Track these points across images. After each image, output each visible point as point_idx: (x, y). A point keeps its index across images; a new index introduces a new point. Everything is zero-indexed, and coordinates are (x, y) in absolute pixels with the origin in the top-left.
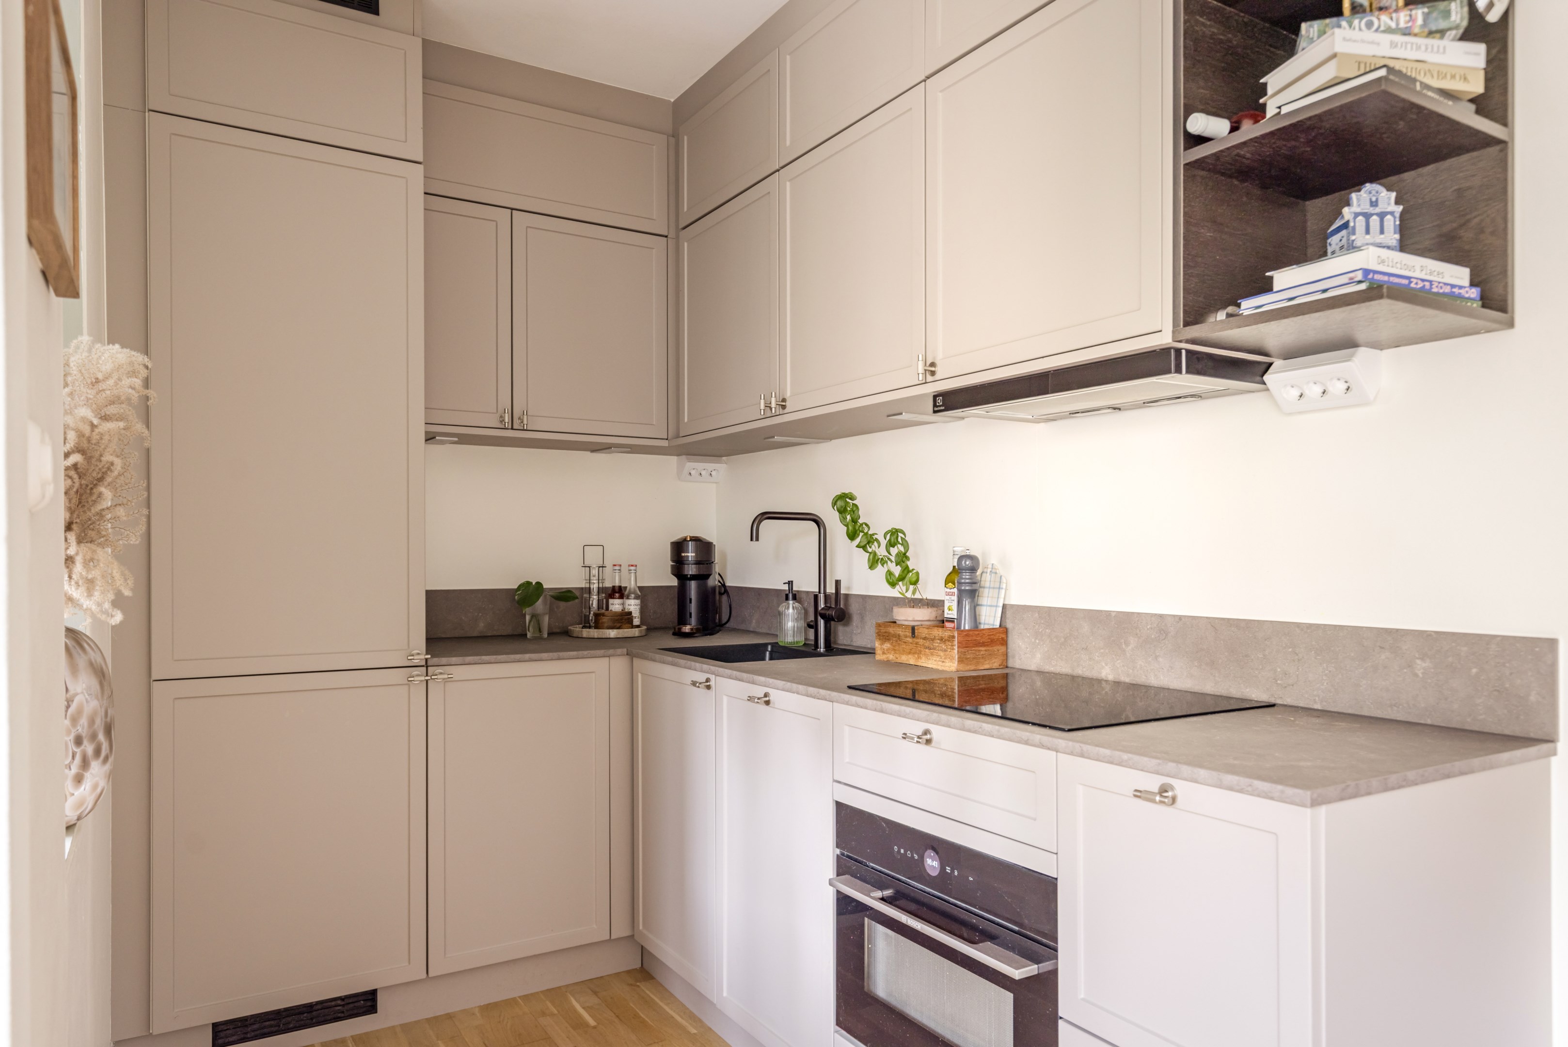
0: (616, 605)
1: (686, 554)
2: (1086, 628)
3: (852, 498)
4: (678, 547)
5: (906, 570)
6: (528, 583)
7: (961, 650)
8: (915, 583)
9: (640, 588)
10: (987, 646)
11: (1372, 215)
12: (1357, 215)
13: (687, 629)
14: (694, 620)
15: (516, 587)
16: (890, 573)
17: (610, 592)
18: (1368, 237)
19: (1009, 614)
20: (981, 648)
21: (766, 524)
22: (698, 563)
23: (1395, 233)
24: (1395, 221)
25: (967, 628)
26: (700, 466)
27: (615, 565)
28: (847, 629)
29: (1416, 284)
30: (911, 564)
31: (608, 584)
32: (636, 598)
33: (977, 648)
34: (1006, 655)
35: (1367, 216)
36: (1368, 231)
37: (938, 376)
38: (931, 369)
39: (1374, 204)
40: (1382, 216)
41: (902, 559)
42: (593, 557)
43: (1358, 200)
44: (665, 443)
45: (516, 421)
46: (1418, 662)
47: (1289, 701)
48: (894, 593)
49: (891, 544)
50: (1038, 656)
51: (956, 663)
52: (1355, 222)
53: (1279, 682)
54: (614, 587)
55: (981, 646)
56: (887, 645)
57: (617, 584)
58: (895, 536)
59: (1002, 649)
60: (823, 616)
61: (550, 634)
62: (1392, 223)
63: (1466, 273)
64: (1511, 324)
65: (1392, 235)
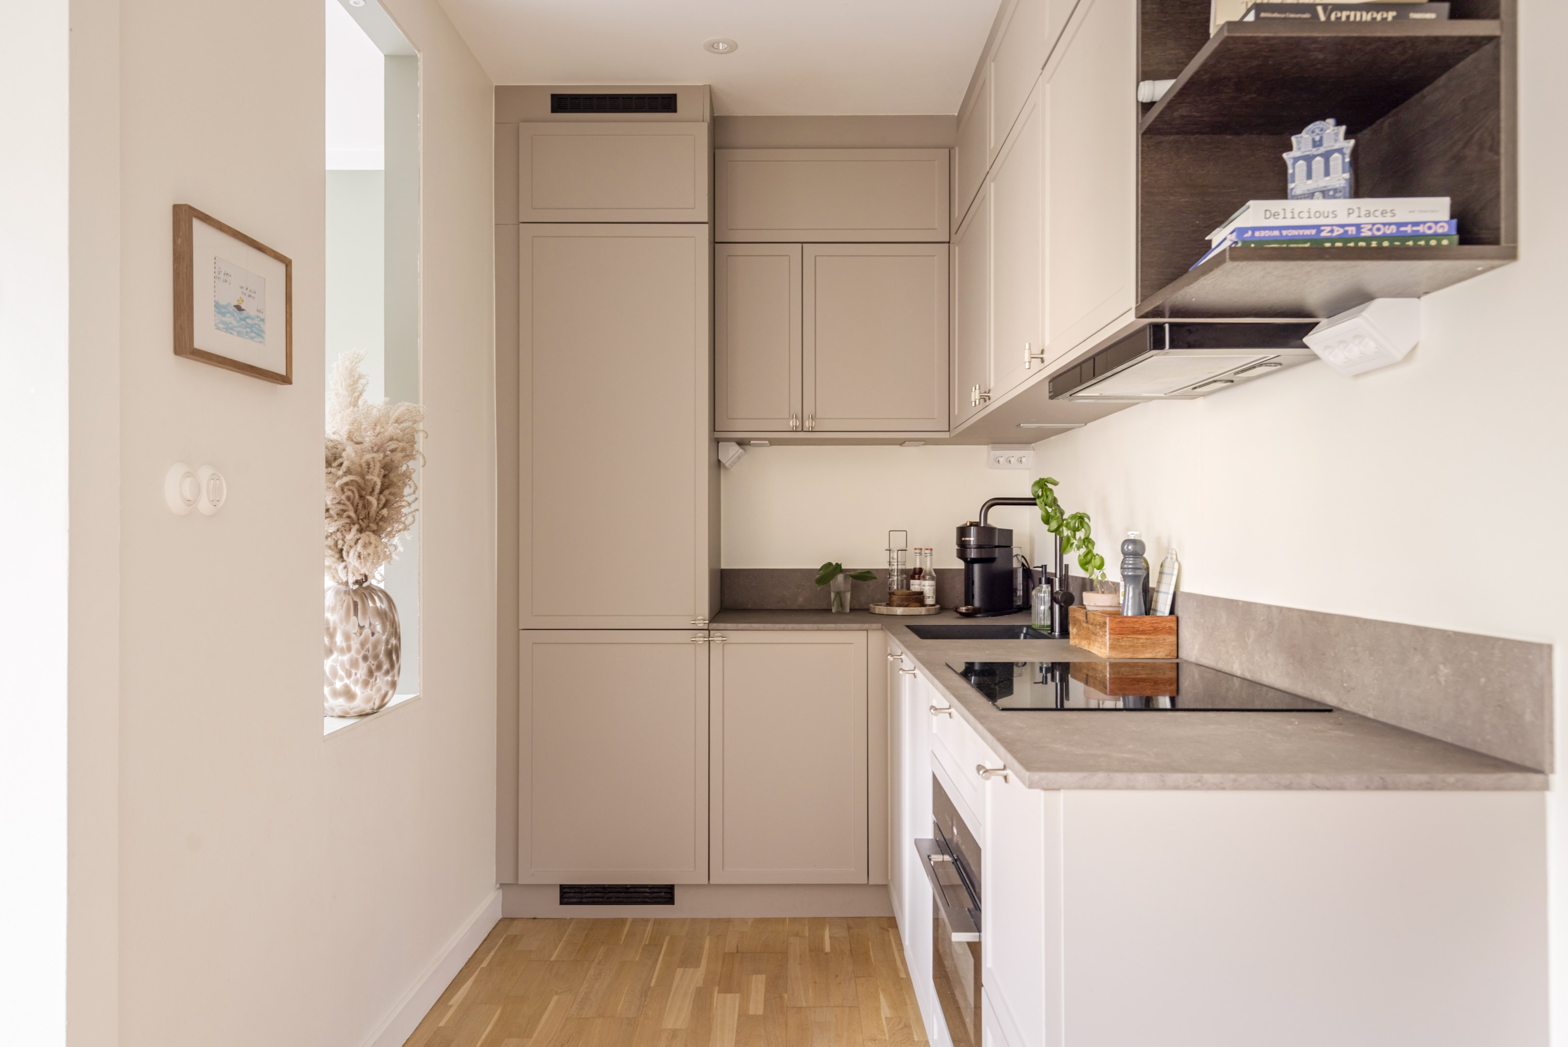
0: (916, 585)
1: (968, 539)
4: (963, 531)
5: (1090, 554)
6: (830, 564)
7: (1113, 636)
9: (935, 570)
10: (1150, 634)
11: (1315, 156)
12: (1296, 160)
15: (819, 567)
16: (1080, 557)
17: (911, 573)
18: (1310, 182)
19: (1180, 601)
20: (1140, 636)
22: (978, 546)
23: (1344, 172)
24: (1344, 159)
25: (1130, 614)
26: (1006, 453)
27: (915, 549)
29: (1332, 231)
30: (1094, 548)
31: (910, 566)
32: (932, 578)
33: (1135, 636)
34: (1176, 645)
35: (1309, 159)
36: (1309, 176)
37: (1046, 363)
38: (1040, 354)
40: (1327, 156)
41: (1088, 543)
42: (898, 541)
43: (1299, 143)
44: (946, 435)
45: (807, 424)
46: (1441, 667)
47: (1351, 709)
49: (1077, 528)
50: (1197, 647)
51: (1108, 649)
52: (1294, 168)
53: (1345, 685)
54: (915, 569)
55: (1140, 634)
56: (1075, 630)
57: (918, 566)
58: (1081, 519)
59: (1171, 639)
61: (852, 610)
62: (1340, 161)
63: (1444, 203)
64: (1512, 255)
65: (1340, 178)
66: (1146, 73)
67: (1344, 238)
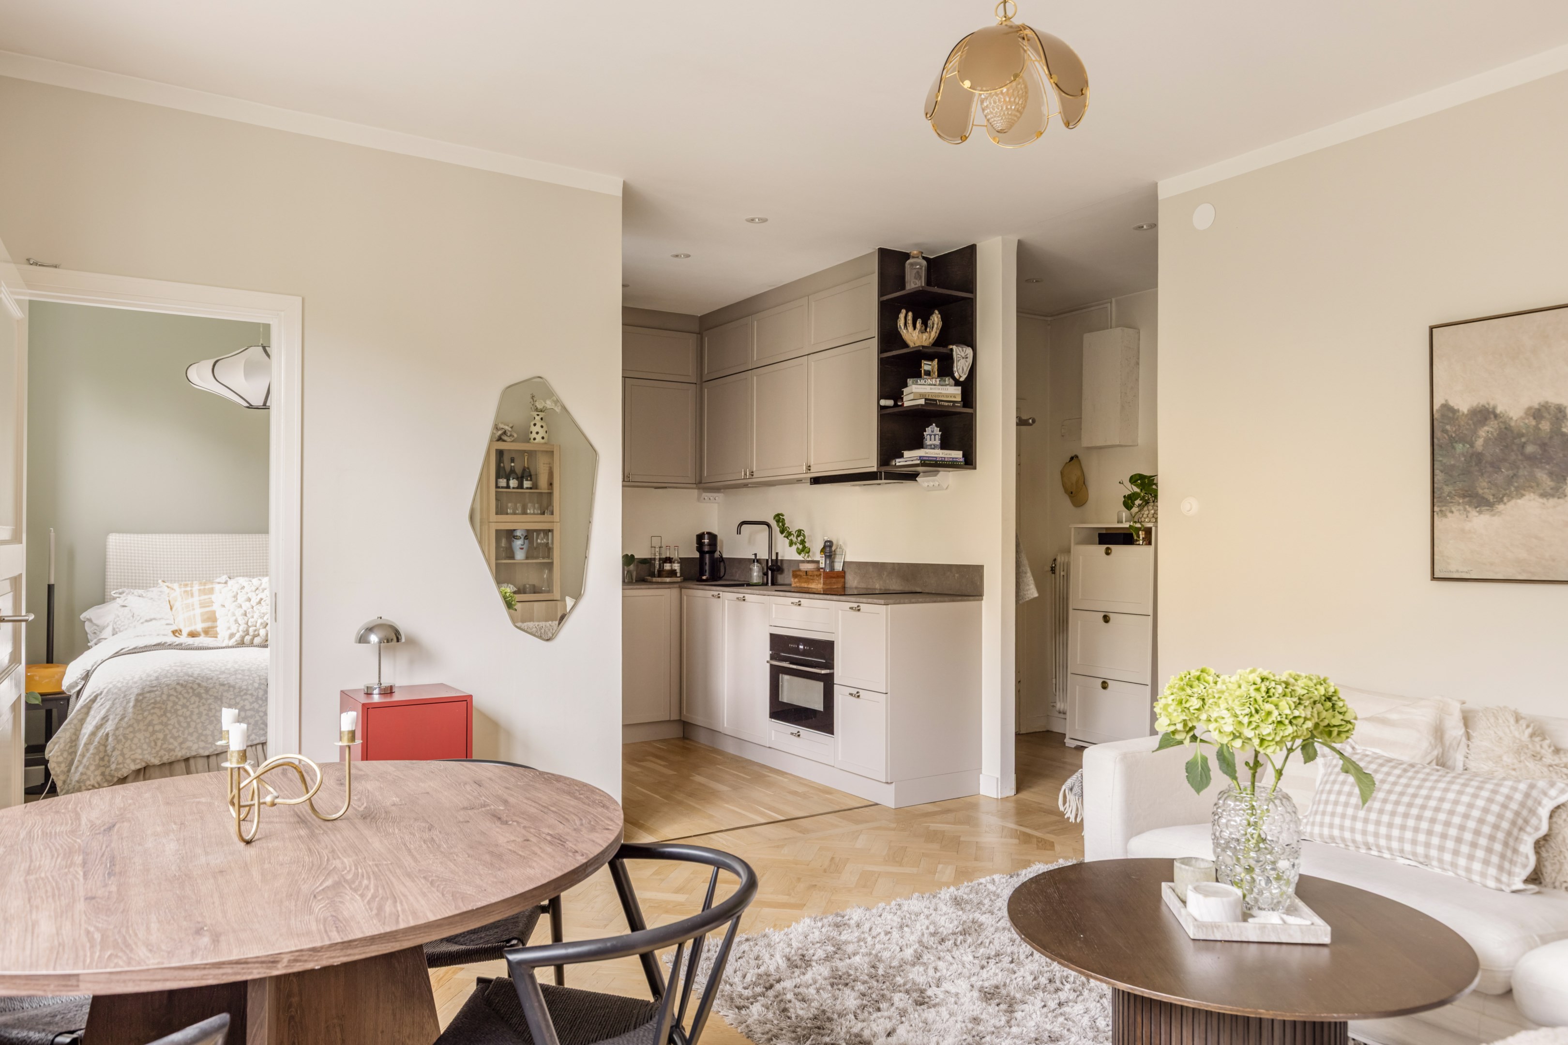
0: (667, 566)
1: (704, 541)
2: (871, 569)
3: (783, 515)
4: (700, 537)
5: (804, 547)
6: (627, 555)
7: (826, 578)
8: (808, 552)
9: (680, 558)
10: (837, 576)
12: (928, 436)
13: (704, 578)
14: (707, 573)
16: (798, 548)
17: (665, 560)
19: (846, 565)
21: (744, 526)
22: (709, 545)
24: (939, 437)
25: (829, 570)
26: (709, 495)
27: (667, 547)
28: (782, 576)
29: (940, 459)
30: (807, 545)
31: (664, 556)
32: (678, 563)
33: (832, 577)
34: (844, 583)
35: (931, 435)
36: (930, 442)
37: (811, 471)
38: (809, 468)
39: (933, 432)
40: (935, 436)
41: (803, 542)
42: (656, 542)
43: (929, 431)
44: (694, 486)
47: (927, 591)
48: (800, 558)
49: (798, 536)
50: (856, 582)
51: (822, 585)
52: (927, 439)
54: (667, 558)
55: (834, 577)
56: (796, 580)
57: (668, 556)
59: (843, 580)
60: (770, 570)
61: (637, 580)
63: (961, 453)
64: (975, 468)
65: (938, 442)
66: (882, 395)
67: (942, 461)
